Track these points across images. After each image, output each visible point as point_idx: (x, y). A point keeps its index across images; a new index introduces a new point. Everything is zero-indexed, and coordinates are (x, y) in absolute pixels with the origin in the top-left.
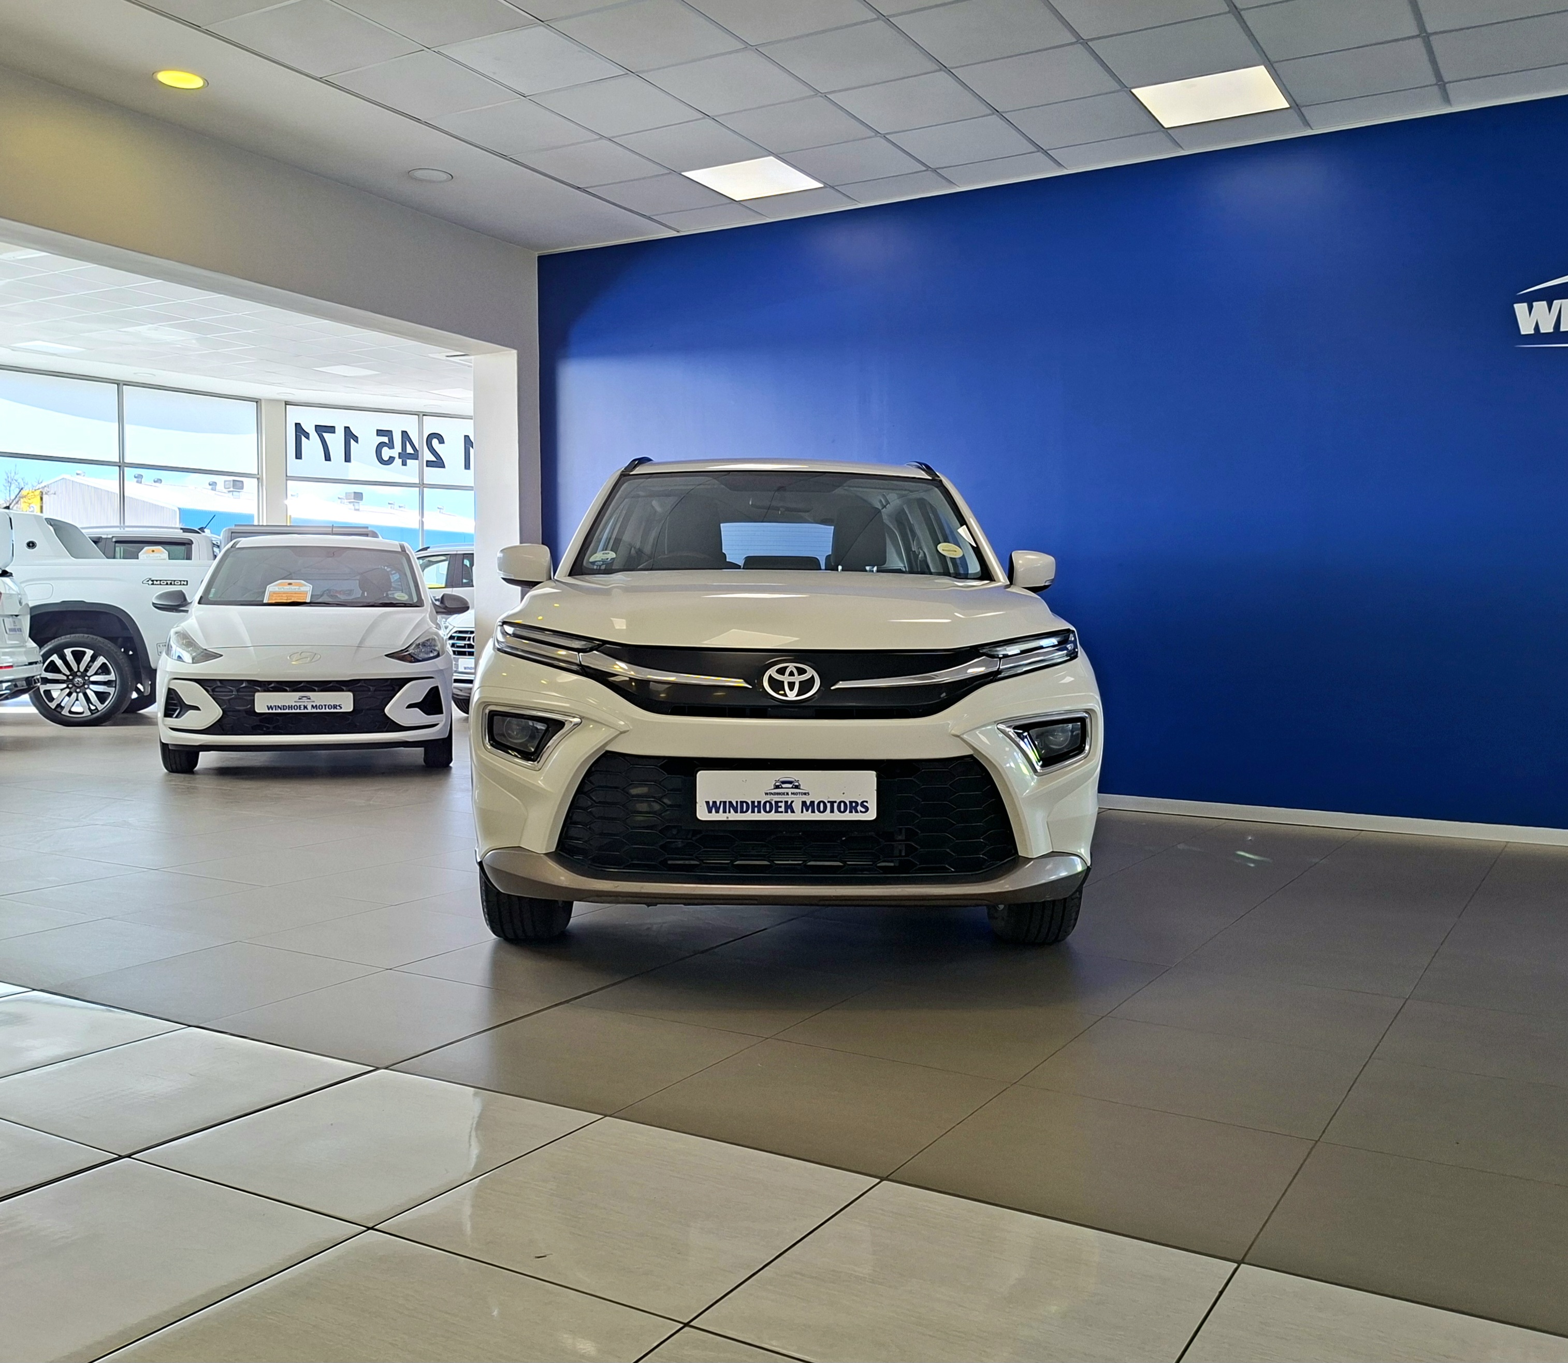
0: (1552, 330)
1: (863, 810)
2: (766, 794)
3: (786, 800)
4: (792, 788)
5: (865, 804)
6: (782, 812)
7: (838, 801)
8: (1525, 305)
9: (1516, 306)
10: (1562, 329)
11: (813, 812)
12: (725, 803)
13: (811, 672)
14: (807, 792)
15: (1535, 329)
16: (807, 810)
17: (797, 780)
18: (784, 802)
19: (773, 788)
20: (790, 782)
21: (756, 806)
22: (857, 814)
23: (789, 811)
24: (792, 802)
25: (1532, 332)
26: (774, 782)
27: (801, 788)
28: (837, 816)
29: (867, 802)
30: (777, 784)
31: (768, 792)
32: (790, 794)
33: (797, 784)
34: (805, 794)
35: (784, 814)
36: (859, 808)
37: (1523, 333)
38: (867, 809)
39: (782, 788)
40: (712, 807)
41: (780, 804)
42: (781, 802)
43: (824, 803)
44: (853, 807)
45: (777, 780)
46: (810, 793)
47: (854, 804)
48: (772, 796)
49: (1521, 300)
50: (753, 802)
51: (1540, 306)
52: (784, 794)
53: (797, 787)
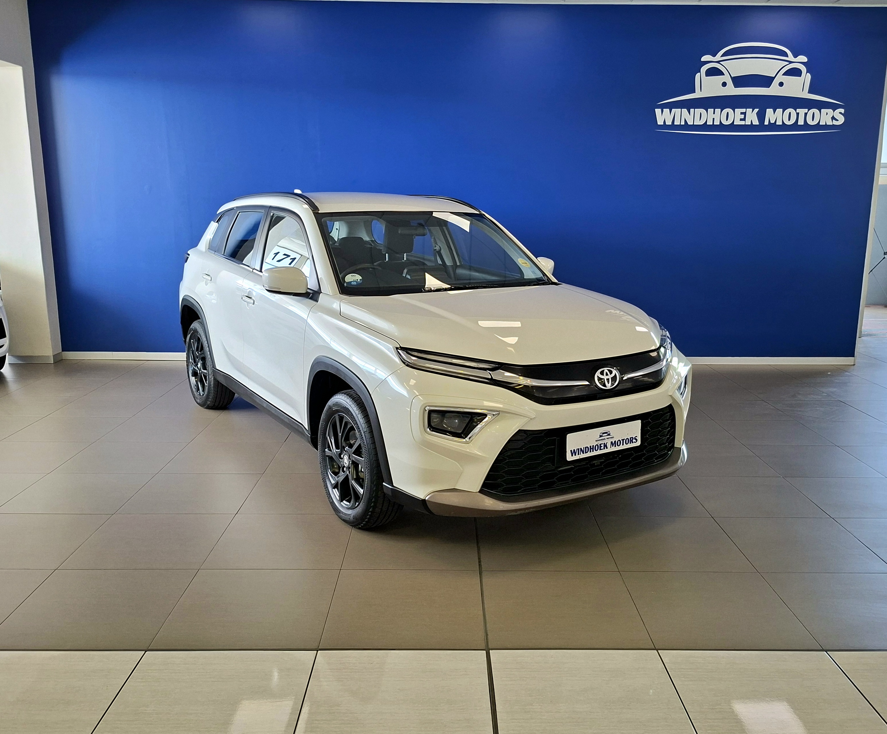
0: (671, 124)
1: (635, 441)
2: (596, 441)
3: (604, 442)
4: (607, 435)
5: (636, 438)
6: (602, 449)
7: (625, 439)
8: (660, 110)
9: (656, 110)
10: (675, 124)
11: (615, 446)
12: (578, 449)
13: (615, 372)
14: (613, 436)
15: (664, 123)
16: (613, 446)
17: (609, 431)
18: (603, 444)
19: (599, 437)
20: (606, 433)
21: (592, 449)
22: (633, 444)
23: (605, 448)
24: (607, 443)
25: (663, 124)
26: (600, 434)
27: (611, 435)
28: (625, 447)
29: (637, 437)
30: (601, 435)
31: (597, 440)
32: (606, 439)
33: (609, 433)
34: (612, 438)
35: (603, 450)
36: (634, 440)
37: (658, 124)
38: (636, 440)
39: (603, 436)
40: (573, 453)
41: (602, 445)
42: (602, 444)
43: (620, 440)
44: (631, 440)
45: (601, 432)
46: (614, 437)
47: (632, 439)
48: (599, 441)
49: (658, 107)
50: (590, 447)
51: (666, 111)
52: (603, 439)
53: (609, 435)
